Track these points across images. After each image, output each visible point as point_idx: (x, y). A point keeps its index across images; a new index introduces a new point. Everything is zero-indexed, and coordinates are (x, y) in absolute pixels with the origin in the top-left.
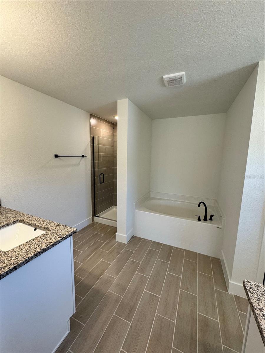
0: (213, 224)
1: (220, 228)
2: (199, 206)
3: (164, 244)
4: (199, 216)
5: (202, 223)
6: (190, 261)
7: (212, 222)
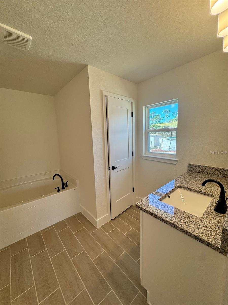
0: (69, 189)
1: (76, 189)
2: (53, 179)
3: (27, 237)
4: (58, 188)
5: (62, 193)
6: (63, 231)
7: (68, 187)
